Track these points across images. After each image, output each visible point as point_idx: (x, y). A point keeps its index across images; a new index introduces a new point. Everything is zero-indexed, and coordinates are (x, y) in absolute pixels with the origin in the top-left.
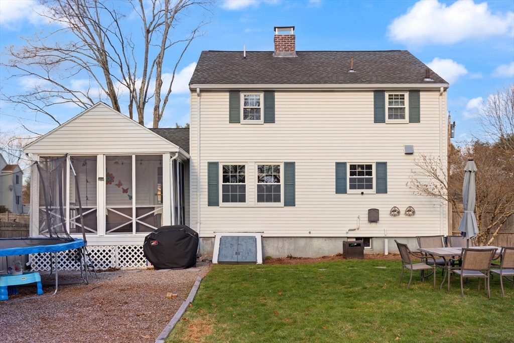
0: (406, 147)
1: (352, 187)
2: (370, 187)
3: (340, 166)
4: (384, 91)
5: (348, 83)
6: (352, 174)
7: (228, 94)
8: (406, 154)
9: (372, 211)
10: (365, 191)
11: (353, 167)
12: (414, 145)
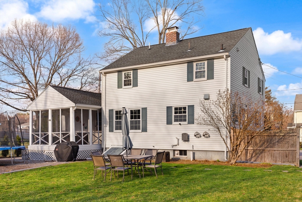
0: (205, 95)
1: (176, 121)
2: (185, 120)
3: (169, 109)
4: (193, 62)
5: (174, 60)
6: (176, 113)
7: (117, 73)
8: (205, 99)
9: (184, 134)
10: (181, 123)
11: (176, 109)
12: (210, 93)
